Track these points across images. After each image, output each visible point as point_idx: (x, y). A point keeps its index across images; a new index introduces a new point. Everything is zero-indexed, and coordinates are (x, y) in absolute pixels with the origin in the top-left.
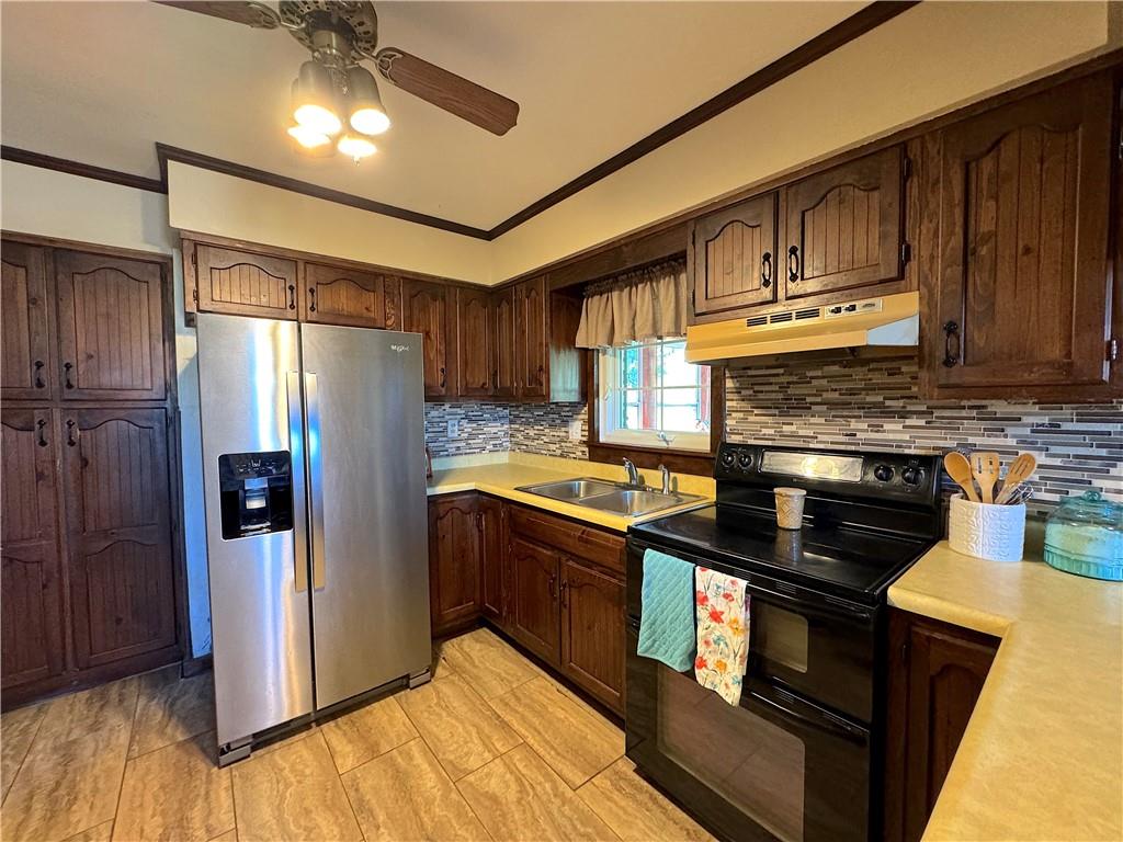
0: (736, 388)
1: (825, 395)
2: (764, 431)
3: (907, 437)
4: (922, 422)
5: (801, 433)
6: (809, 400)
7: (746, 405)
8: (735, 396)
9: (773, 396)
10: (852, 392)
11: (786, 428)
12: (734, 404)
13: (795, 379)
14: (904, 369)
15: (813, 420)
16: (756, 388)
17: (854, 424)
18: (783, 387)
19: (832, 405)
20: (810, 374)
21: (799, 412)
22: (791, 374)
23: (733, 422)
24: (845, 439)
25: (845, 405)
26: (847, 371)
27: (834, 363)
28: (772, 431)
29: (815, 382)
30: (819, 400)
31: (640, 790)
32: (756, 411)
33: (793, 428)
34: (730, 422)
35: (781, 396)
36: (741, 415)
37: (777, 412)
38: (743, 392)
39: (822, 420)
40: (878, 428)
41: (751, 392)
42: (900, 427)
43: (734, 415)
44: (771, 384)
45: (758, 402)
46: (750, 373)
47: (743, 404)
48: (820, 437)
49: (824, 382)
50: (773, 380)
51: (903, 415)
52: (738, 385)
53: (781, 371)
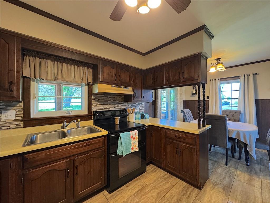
0: (94, 98)
1: (111, 101)
2: (101, 108)
3: (121, 107)
4: (122, 105)
5: (108, 108)
6: (109, 101)
7: (97, 103)
8: (94, 100)
9: (102, 100)
10: (115, 100)
11: (105, 107)
12: (94, 102)
13: (106, 97)
14: (121, 97)
15: (109, 105)
16: (99, 99)
17: (115, 106)
18: (104, 99)
19: (112, 102)
20: (109, 97)
21: (107, 104)
22: (106, 96)
23: (94, 106)
24: (114, 108)
25: (114, 102)
26: (114, 97)
27: (112, 95)
28: (102, 108)
29: (110, 98)
30: (110, 101)
31: (116, 193)
32: (99, 104)
33: (106, 107)
34: (93, 106)
35: (104, 101)
36: (96, 105)
37: (103, 104)
38: (96, 100)
39: (111, 105)
40: (118, 106)
41: (98, 100)
42: (120, 106)
43: (94, 105)
44: (102, 98)
45: (99, 102)
46: (97, 95)
47: (96, 102)
48: (111, 108)
49: (111, 98)
50: (102, 97)
51: (121, 104)
52: (95, 98)
53: (104, 96)
